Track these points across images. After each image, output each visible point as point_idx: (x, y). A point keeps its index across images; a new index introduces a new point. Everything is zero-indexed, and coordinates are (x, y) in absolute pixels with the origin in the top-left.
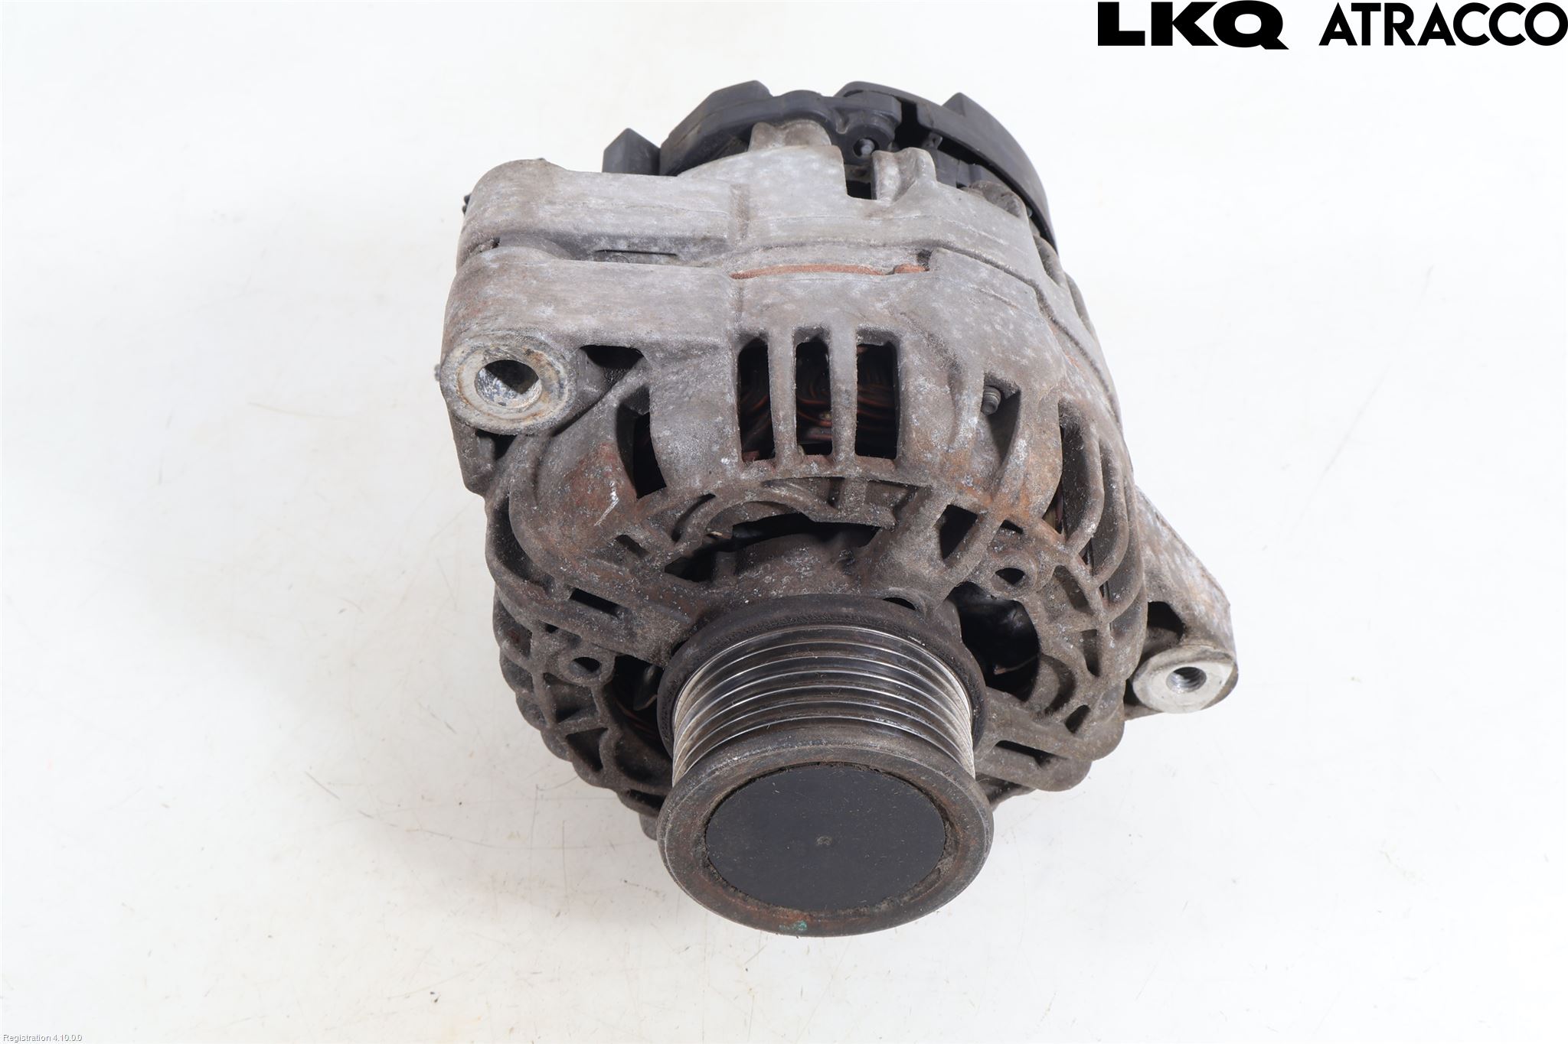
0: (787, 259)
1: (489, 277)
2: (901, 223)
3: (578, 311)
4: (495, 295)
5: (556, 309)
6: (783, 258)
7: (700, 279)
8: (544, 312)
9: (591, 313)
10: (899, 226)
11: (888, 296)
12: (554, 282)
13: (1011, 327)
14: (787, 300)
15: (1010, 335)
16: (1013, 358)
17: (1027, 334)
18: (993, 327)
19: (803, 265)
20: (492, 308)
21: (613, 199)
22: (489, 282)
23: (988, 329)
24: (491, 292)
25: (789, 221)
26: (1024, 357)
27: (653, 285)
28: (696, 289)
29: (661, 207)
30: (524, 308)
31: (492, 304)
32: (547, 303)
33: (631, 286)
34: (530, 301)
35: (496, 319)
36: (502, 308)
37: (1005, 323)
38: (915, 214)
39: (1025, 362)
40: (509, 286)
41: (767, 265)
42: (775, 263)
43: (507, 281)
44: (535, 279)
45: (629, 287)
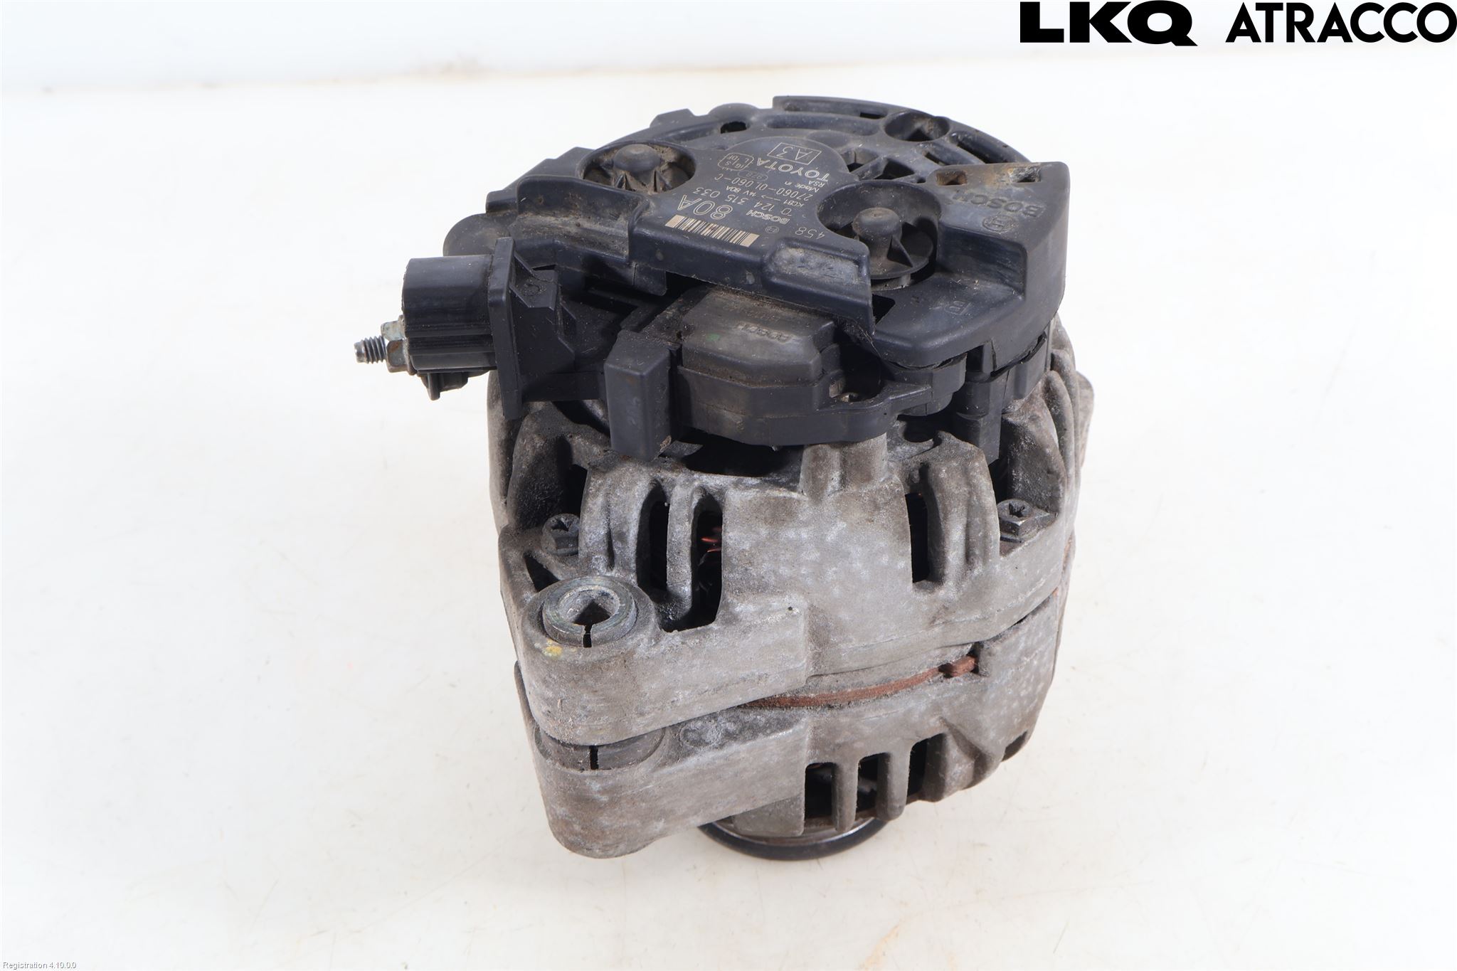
0: (856, 681)
1: (600, 808)
2: (961, 626)
3: (685, 816)
4: (612, 826)
5: (667, 821)
6: (851, 682)
7: (784, 749)
8: (656, 828)
9: (696, 814)
10: (959, 630)
11: (942, 710)
12: (660, 798)
14: (856, 739)
19: (869, 688)
20: (611, 837)
21: (697, 685)
22: (602, 813)
24: (607, 823)
25: (861, 649)
27: (745, 770)
28: (781, 759)
29: (744, 680)
30: (639, 831)
31: (610, 834)
32: (658, 819)
33: (727, 777)
34: (643, 823)
35: (617, 847)
36: (620, 836)
38: (977, 615)
40: (622, 816)
41: (836, 689)
42: (844, 687)
43: (619, 812)
44: (643, 801)
45: (725, 779)
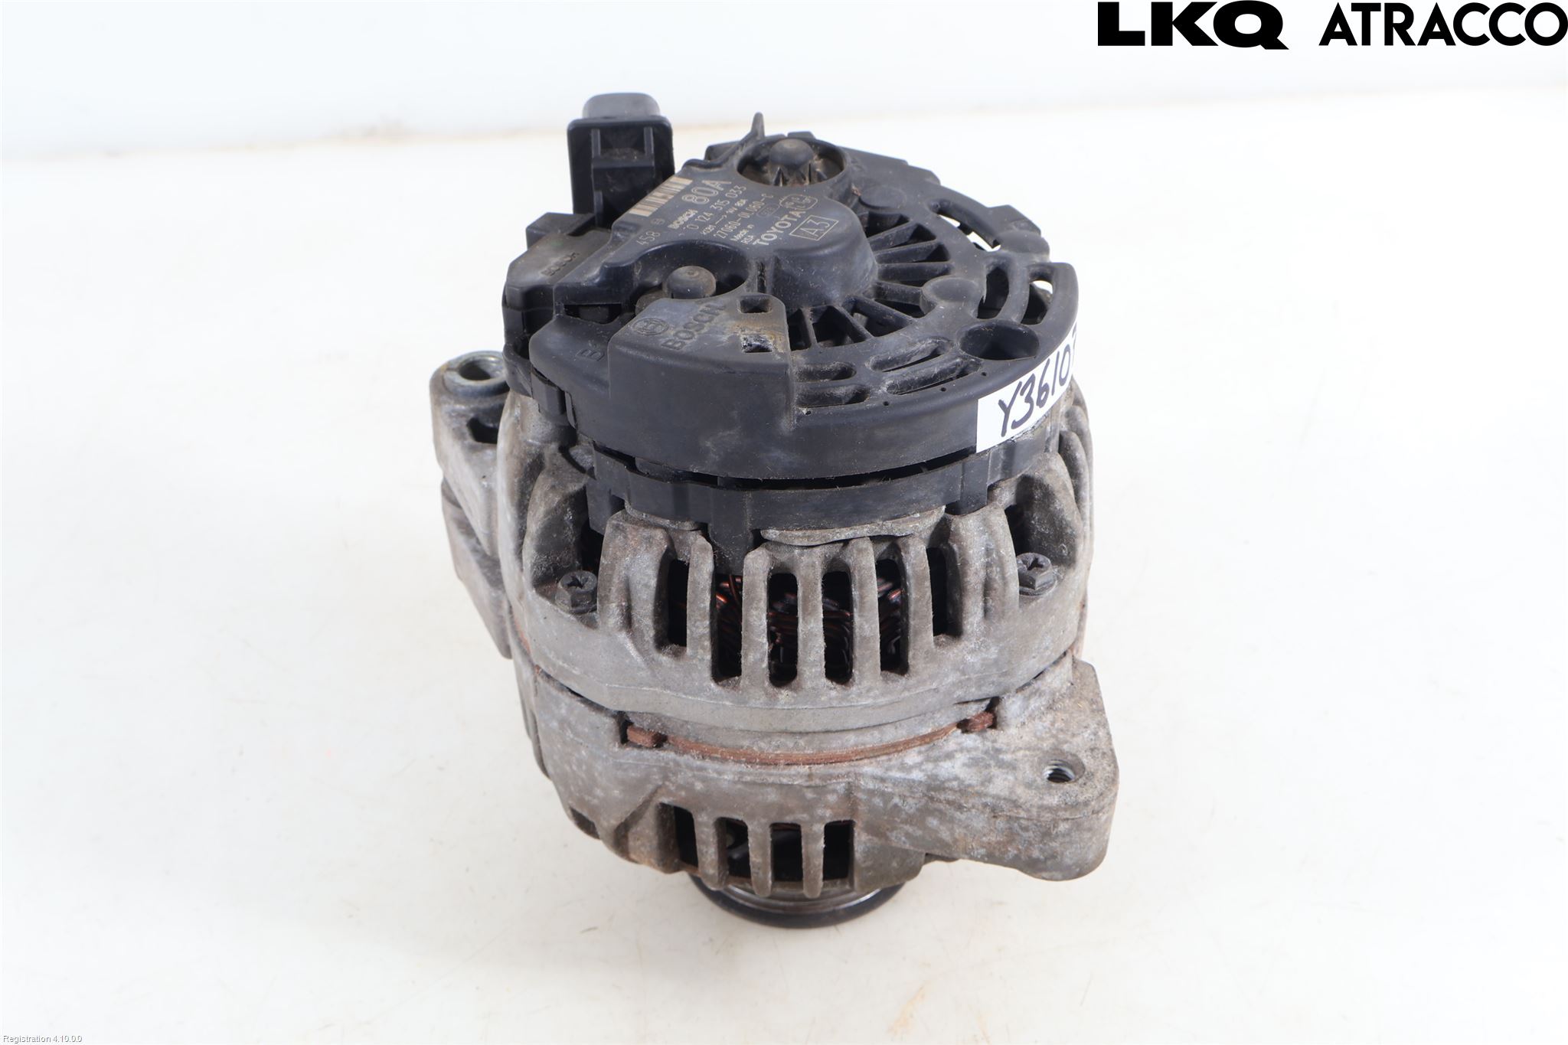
13: (584, 767)
15: (583, 776)
16: (587, 798)
17: (596, 774)
18: (571, 767)
23: (568, 768)
26: (594, 797)
37: (580, 763)
39: (595, 801)
